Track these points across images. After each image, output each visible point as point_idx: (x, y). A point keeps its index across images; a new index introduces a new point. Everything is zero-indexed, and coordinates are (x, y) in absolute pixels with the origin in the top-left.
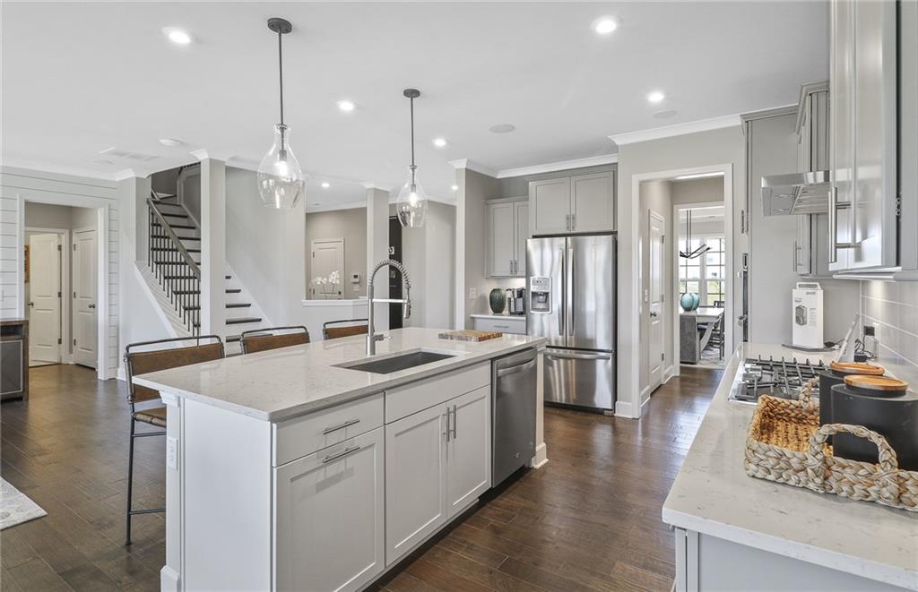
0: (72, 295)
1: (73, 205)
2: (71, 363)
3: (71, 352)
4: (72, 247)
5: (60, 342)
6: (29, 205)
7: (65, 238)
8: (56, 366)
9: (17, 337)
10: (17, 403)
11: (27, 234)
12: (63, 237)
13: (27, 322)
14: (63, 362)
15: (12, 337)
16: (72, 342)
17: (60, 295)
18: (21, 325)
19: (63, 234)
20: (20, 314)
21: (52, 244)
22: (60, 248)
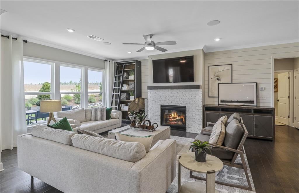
0: (294, 98)
1: (295, 57)
2: (294, 127)
3: (293, 122)
4: (294, 77)
5: (289, 117)
6: (276, 61)
7: (291, 74)
8: (287, 127)
9: (270, 115)
10: (270, 142)
11: (275, 74)
12: (290, 73)
13: (274, 109)
14: (290, 125)
15: (269, 115)
16: (294, 118)
17: (289, 97)
18: (272, 110)
19: (290, 72)
20: (272, 105)
21: (286, 76)
22: (289, 78)
